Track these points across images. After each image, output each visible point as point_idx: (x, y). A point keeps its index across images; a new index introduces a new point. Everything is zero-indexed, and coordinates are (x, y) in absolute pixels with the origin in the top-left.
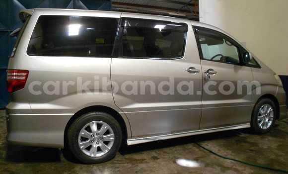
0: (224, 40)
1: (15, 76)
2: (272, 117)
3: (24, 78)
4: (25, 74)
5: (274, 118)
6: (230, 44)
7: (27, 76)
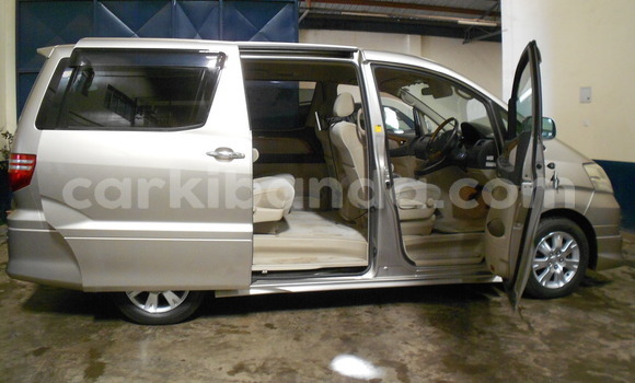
0: (453, 88)
1: (20, 164)
2: (575, 263)
3: (30, 168)
4: (31, 162)
5: (580, 264)
6: (467, 96)
7: (34, 165)
